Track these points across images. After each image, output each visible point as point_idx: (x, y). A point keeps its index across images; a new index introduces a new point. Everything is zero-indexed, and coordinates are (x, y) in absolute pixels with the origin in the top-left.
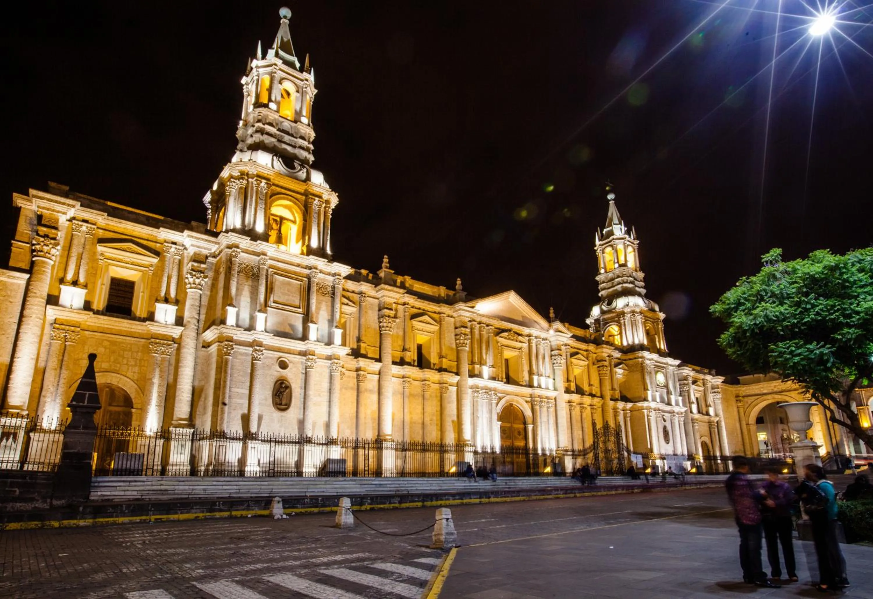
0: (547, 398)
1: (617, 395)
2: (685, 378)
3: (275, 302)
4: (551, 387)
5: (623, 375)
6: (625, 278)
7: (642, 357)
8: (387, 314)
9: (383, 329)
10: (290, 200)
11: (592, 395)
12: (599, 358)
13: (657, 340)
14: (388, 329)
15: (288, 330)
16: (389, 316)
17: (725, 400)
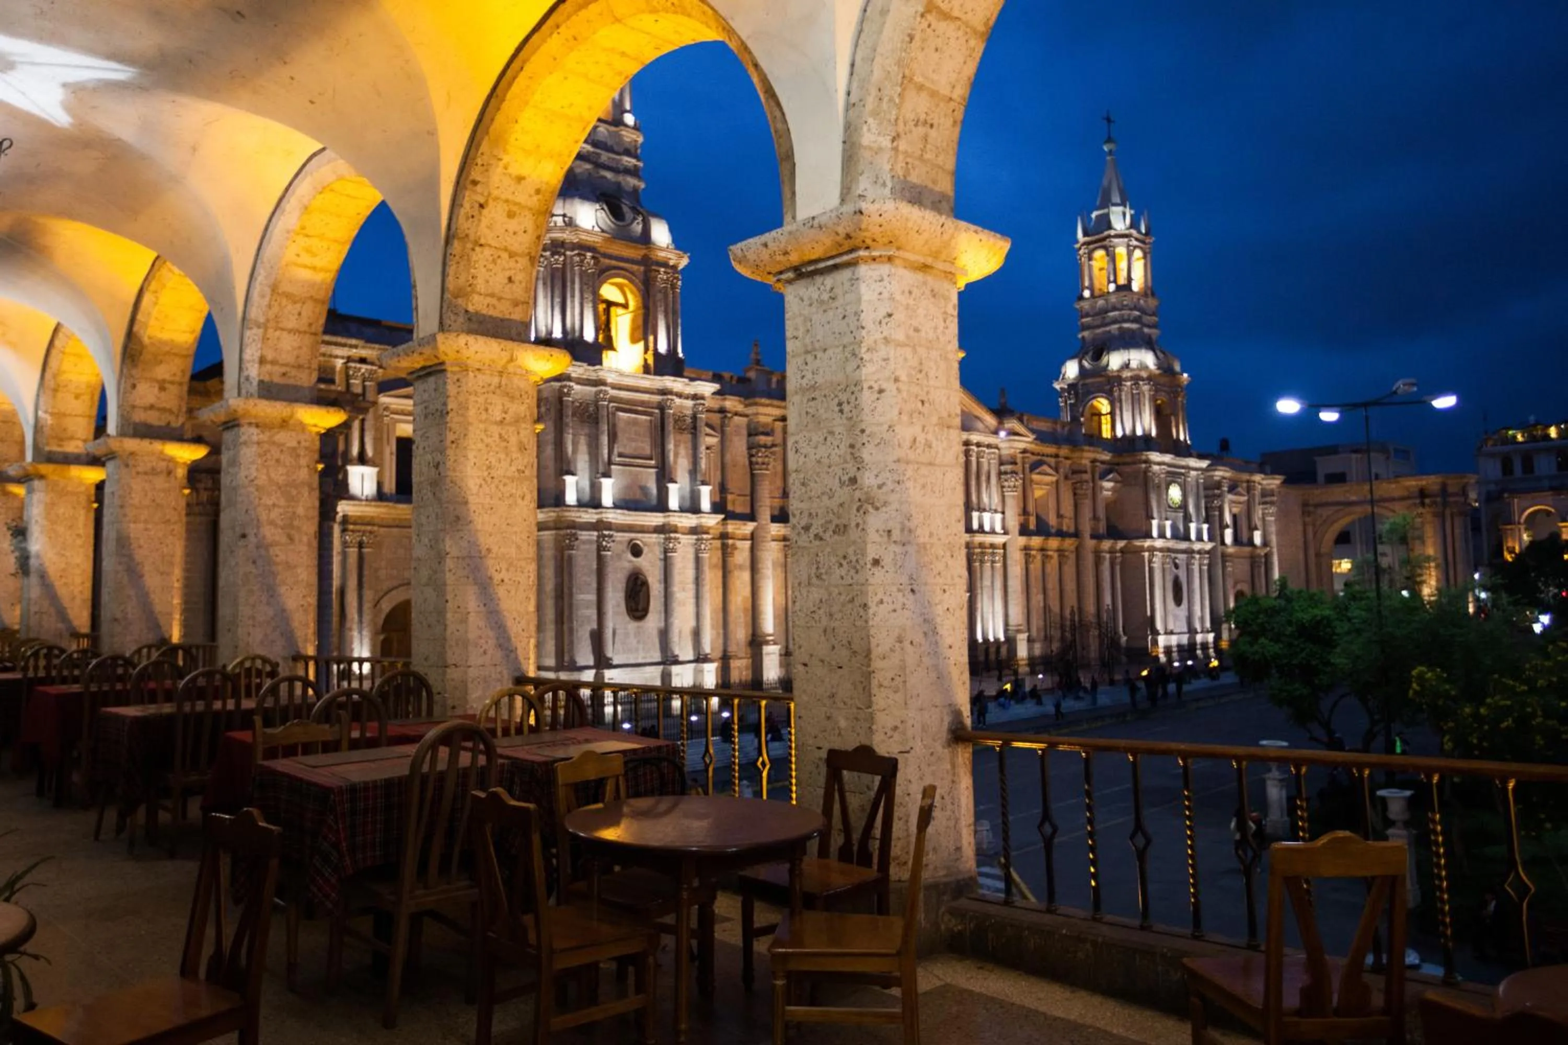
0: (992, 546)
1: (1102, 528)
2: (1218, 485)
3: (620, 455)
4: (998, 529)
5: (1113, 490)
6: (1126, 312)
7: (1147, 461)
8: (762, 443)
9: (757, 467)
10: (624, 277)
11: (1061, 534)
12: (1075, 467)
13: (1173, 424)
14: (764, 466)
15: (638, 495)
16: (765, 446)
17: (1283, 516)
